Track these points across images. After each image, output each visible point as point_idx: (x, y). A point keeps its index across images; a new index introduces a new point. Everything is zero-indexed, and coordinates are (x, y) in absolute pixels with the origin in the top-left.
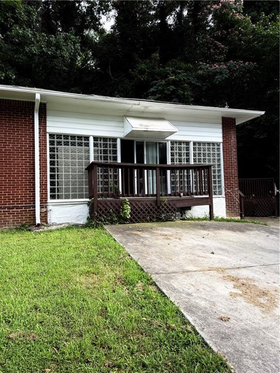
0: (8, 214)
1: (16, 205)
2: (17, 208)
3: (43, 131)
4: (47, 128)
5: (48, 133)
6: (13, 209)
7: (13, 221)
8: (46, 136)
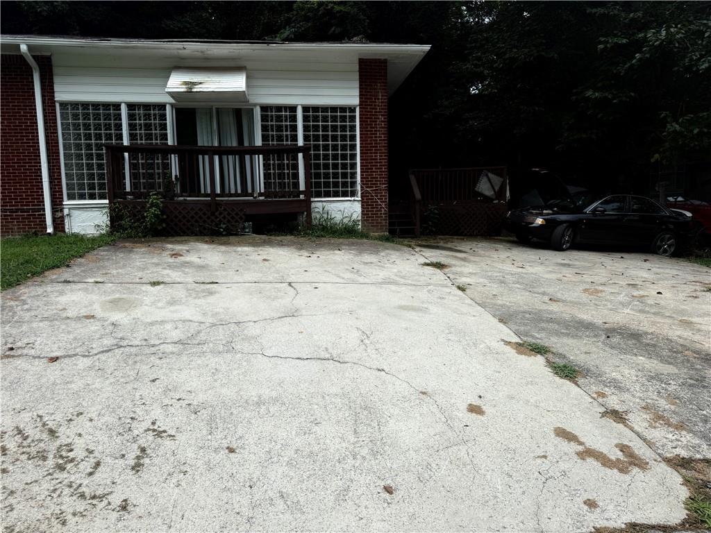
0: (11, 219)
1: (20, 207)
2: (23, 211)
3: (48, 99)
4: (56, 95)
5: (58, 101)
6: (17, 212)
7: (18, 228)
8: (55, 106)
